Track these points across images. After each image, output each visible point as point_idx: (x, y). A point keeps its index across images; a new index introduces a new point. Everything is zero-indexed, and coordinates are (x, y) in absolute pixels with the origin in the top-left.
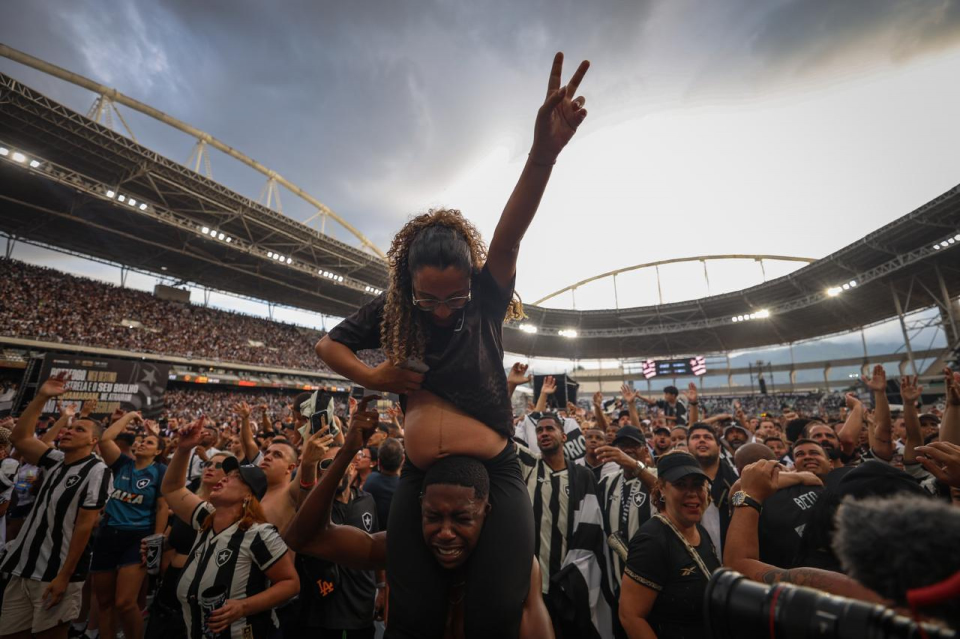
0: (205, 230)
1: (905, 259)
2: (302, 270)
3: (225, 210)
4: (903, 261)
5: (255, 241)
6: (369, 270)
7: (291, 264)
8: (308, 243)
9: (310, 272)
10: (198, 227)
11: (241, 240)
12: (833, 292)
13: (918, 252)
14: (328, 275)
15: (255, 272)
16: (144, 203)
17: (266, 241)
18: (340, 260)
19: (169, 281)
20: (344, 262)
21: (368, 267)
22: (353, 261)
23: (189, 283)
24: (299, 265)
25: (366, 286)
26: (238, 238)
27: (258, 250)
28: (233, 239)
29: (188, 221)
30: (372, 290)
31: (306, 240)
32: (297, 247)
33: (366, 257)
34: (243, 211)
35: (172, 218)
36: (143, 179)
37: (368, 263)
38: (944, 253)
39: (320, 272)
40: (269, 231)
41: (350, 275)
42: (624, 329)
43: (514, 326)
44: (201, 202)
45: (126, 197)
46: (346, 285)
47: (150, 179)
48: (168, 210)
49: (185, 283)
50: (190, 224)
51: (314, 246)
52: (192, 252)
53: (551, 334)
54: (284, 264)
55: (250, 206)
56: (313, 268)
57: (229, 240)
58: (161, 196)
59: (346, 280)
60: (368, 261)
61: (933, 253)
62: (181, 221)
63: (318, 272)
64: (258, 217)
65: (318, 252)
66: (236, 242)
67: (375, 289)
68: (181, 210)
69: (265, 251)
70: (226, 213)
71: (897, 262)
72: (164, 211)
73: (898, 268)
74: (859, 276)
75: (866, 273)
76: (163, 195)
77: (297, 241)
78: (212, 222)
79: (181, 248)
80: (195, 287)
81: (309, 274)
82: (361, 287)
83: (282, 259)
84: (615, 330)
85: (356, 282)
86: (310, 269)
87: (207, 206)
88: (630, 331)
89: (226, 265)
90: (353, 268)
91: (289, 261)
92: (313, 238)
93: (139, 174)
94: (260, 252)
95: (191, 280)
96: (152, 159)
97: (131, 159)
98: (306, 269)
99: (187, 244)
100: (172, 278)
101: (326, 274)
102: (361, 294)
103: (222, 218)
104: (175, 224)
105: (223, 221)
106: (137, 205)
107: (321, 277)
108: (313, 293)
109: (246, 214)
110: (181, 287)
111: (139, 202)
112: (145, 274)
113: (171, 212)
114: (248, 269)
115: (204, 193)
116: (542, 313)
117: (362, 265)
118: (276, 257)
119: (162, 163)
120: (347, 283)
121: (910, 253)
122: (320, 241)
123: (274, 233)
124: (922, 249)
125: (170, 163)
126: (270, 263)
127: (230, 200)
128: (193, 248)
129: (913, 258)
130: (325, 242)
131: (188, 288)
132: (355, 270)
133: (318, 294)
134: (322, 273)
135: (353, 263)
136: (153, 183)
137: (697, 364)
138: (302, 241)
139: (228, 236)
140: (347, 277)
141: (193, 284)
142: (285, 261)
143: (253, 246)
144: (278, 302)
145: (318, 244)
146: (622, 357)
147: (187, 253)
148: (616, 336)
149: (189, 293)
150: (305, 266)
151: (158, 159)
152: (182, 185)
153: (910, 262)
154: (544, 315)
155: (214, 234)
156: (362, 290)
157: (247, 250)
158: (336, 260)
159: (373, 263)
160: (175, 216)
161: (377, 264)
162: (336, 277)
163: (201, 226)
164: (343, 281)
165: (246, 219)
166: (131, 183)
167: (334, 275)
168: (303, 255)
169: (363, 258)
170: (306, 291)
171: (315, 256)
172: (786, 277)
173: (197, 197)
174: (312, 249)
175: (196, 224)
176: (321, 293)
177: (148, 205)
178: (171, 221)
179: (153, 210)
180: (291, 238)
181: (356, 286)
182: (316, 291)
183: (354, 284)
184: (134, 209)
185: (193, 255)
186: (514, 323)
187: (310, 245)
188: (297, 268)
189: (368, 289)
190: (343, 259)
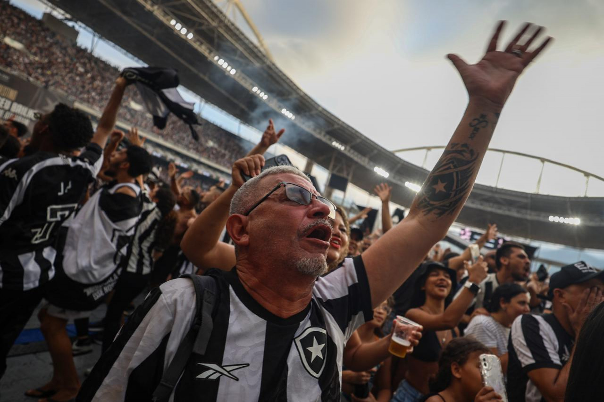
2: (199, 49)
7: (191, 39)
8: (214, 24)
9: (206, 54)
14: (223, 64)
15: (152, 35)
17: (174, 7)
18: (238, 52)
19: (59, 14)
20: (241, 55)
22: (251, 58)
23: (80, 23)
24: (198, 43)
25: (253, 86)
27: (163, 13)
30: (259, 92)
31: (213, 20)
32: (202, 25)
33: (264, 58)
39: (216, 58)
41: (243, 71)
43: (371, 166)
46: (236, 78)
49: (76, 22)
51: (220, 29)
54: (184, 37)
56: (211, 52)
59: (237, 75)
63: (214, 57)
65: (221, 37)
67: (261, 92)
69: (168, 17)
80: (85, 28)
81: (204, 55)
82: (249, 86)
83: (184, 31)
85: (246, 79)
86: (208, 51)
89: (125, 18)
90: (248, 65)
91: (190, 36)
94: (164, 16)
95: (83, 21)
98: (203, 49)
100: (62, 12)
101: (221, 62)
102: (247, 92)
107: (215, 63)
110: (70, 24)
114: (146, 30)
116: (397, 162)
117: (257, 64)
118: (178, 27)
120: (238, 77)
122: (226, 26)
126: (170, 31)
130: (231, 29)
131: (77, 27)
132: (250, 68)
138: (209, 20)
140: (239, 71)
141: (83, 25)
142: (186, 34)
143: (159, 7)
145: (224, 29)
149: (76, 33)
150: (203, 47)
154: (399, 165)
156: (249, 88)
157: (151, 9)
158: (234, 51)
159: (268, 66)
162: (229, 68)
164: (235, 74)
167: (228, 65)
168: (205, 35)
169: (260, 58)
170: (195, 71)
171: (216, 40)
174: (216, 32)
176: (209, 78)
180: (199, 13)
181: (246, 83)
182: (205, 74)
183: (244, 80)
186: (371, 163)
187: (215, 27)
188: (196, 46)
189: (255, 89)
190: (241, 52)
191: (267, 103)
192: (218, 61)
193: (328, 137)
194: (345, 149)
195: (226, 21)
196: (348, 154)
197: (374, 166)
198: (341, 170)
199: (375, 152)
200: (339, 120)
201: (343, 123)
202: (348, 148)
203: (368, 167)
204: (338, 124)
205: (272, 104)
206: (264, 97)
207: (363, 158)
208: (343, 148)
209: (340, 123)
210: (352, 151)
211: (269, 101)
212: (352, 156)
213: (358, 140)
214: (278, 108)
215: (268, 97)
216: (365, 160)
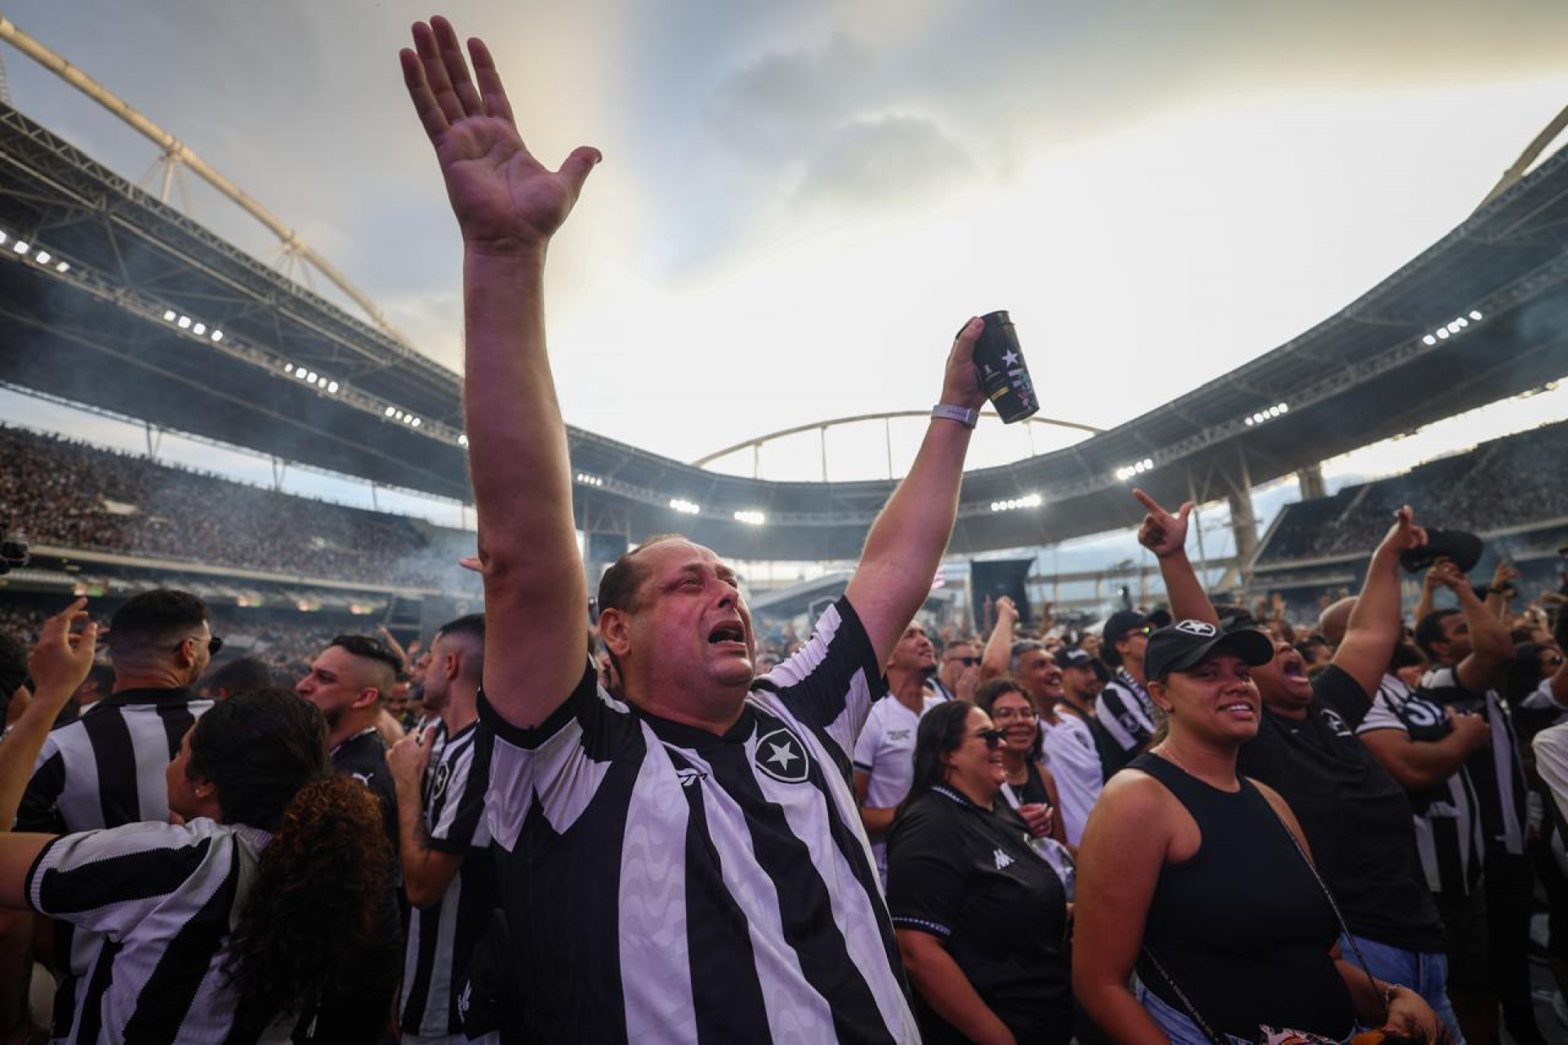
1: (1212, 435)
2: (245, 358)
3: (60, 195)
4: (1210, 437)
5: (134, 280)
6: (399, 375)
7: (220, 342)
8: (267, 301)
9: (264, 364)
11: (98, 272)
12: (1124, 474)
13: (1226, 427)
14: (304, 375)
15: (126, 351)
17: (163, 282)
18: (337, 347)
20: (344, 351)
21: (395, 368)
22: (367, 354)
24: (240, 347)
25: (386, 407)
26: (89, 268)
27: (139, 301)
28: (75, 267)
30: (399, 415)
31: (263, 295)
32: (240, 307)
33: (395, 348)
34: (108, 206)
37: (398, 362)
38: (1259, 430)
39: (289, 368)
40: (175, 264)
41: (352, 382)
42: (837, 515)
43: (662, 501)
46: (344, 399)
51: (282, 310)
53: (722, 517)
54: (204, 340)
55: (130, 196)
56: (272, 357)
57: (63, 267)
59: (345, 392)
60: (396, 356)
61: (1243, 430)
63: (283, 367)
64: (148, 227)
65: (287, 323)
66: (83, 275)
67: (405, 414)
69: (157, 307)
70: (62, 205)
71: (1202, 438)
73: (1202, 446)
74: (1156, 454)
75: (1165, 451)
77: (241, 293)
81: (260, 368)
82: (376, 408)
83: (200, 329)
84: (822, 514)
85: (366, 397)
86: (266, 358)
88: (846, 518)
91: (217, 336)
92: (282, 293)
94: (145, 306)
98: (255, 357)
101: (301, 373)
102: (375, 421)
103: (47, 214)
105: (51, 222)
107: (290, 377)
108: (263, 410)
109: (116, 214)
116: (708, 480)
117: (384, 363)
118: (184, 322)
120: (347, 396)
121: (1218, 428)
122: (296, 300)
123: (185, 268)
124: (1233, 423)
126: (166, 334)
127: (78, 173)
129: (1222, 434)
130: (308, 305)
132: (367, 371)
134: (294, 371)
135: (364, 357)
138: (253, 296)
139: (62, 259)
140: (347, 384)
142: (208, 334)
143: (129, 291)
144: (171, 425)
145: (291, 306)
150: (253, 352)
153: (1217, 439)
154: (713, 486)
155: (21, 248)
156: (378, 413)
157: (111, 298)
158: (325, 345)
159: (406, 360)
162: (323, 382)
164: (338, 392)
165: (115, 225)
167: (319, 377)
168: (252, 328)
169: (387, 350)
171: (280, 333)
172: (1069, 449)
174: (276, 316)
176: (280, 410)
181: (367, 404)
182: (271, 407)
183: (362, 400)
186: (662, 496)
187: (271, 308)
188: (237, 353)
189: (390, 412)
190: (342, 346)
191: (424, 432)
194: (605, 482)
195: (294, 291)
196: (613, 490)
197: (669, 500)
198: (606, 524)
199: (663, 473)
201: (587, 433)
202: (610, 480)
203: (657, 503)
205: (434, 431)
206: (413, 422)
207: (643, 491)
208: (599, 482)
209: (583, 435)
210: (618, 483)
211: (426, 428)
212: (621, 492)
213: (626, 460)
214: (450, 437)
215: (422, 421)
216: (648, 495)
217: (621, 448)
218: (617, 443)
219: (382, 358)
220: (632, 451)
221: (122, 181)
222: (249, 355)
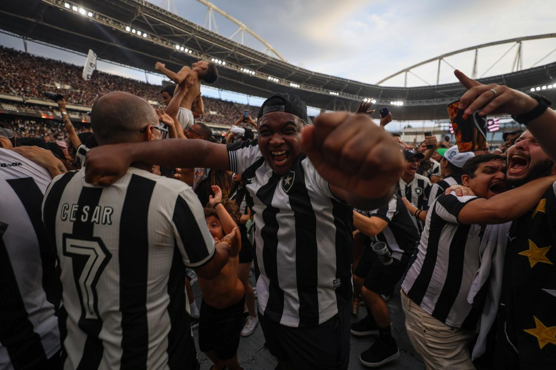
0: (178, 47)
3: (185, 33)
5: (204, 51)
6: (269, 66)
7: (225, 65)
8: (232, 51)
9: (236, 69)
10: (174, 46)
11: (197, 51)
14: (246, 71)
16: (145, 33)
17: (210, 51)
18: (251, 61)
20: (254, 62)
21: (268, 64)
24: (230, 65)
25: (268, 76)
26: (195, 51)
27: (207, 57)
28: (193, 51)
29: (168, 42)
30: (272, 79)
31: (231, 49)
32: (227, 54)
33: (267, 58)
34: (195, 33)
35: (160, 41)
36: (141, 17)
37: (269, 62)
40: (210, 45)
41: (259, 70)
42: (438, 100)
43: (361, 100)
44: (172, 29)
45: (136, 30)
46: (257, 76)
47: (144, 17)
48: (157, 36)
50: (169, 44)
51: (237, 52)
52: (174, 61)
53: (385, 104)
54: (221, 65)
55: (198, 29)
56: (238, 67)
57: (191, 52)
58: (152, 27)
59: (257, 74)
60: (268, 60)
62: (165, 43)
63: (240, 69)
64: (203, 36)
65: (239, 56)
66: (194, 53)
67: (274, 78)
68: (164, 35)
69: (210, 58)
70: (186, 35)
72: (155, 37)
76: (153, 26)
77: (226, 50)
78: (181, 41)
79: (168, 59)
81: (235, 71)
82: (265, 78)
83: (220, 62)
84: (432, 100)
85: (263, 74)
86: (236, 67)
87: (176, 32)
88: (443, 101)
90: (260, 65)
91: (224, 63)
92: (235, 47)
93: (138, 15)
94: (208, 58)
96: (142, 4)
97: (132, 6)
98: (233, 68)
99: (171, 57)
102: (266, 82)
103: (185, 39)
104: (162, 45)
105: (186, 40)
106: (142, 35)
107: (242, 72)
108: (240, 82)
109: (197, 35)
111: (143, 33)
112: (156, 75)
113: (159, 37)
115: (173, 23)
116: (380, 90)
118: (216, 61)
119: (147, 6)
120: (258, 75)
122: (239, 48)
123: (213, 45)
125: (152, 5)
127: (187, 26)
128: (174, 58)
130: (242, 49)
132: (261, 67)
133: (242, 83)
135: (260, 62)
136: (146, 20)
137: (493, 123)
138: (229, 49)
139: (190, 50)
140: (257, 71)
142: (222, 63)
143: (204, 55)
144: (223, 89)
145: (238, 51)
146: (435, 119)
147: (172, 62)
148: (432, 104)
150: (233, 66)
151: (145, 4)
152: (160, 19)
154: (381, 92)
155: (182, 49)
156: (266, 79)
158: (249, 61)
159: (271, 61)
160: (161, 39)
161: (274, 62)
162: (251, 72)
163: (175, 44)
164: (255, 74)
165: (197, 38)
166: (136, 21)
167: (250, 70)
168: (231, 59)
169: (265, 59)
170: (236, 81)
171: (238, 59)
173: (170, 26)
174: (236, 54)
175: (172, 44)
176: (244, 82)
177: (147, 34)
178: (160, 43)
179: (150, 37)
180: (222, 48)
181: (263, 76)
182: (241, 81)
183: (261, 75)
184: (140, 37)
185: (175, 63)
186: (361, 97)
187: (234, 52)
188: (229, 67)
189: (270, 78)
190: (254, 60)
192: (243, 70)
193: (325, 90)
194: (340, 94)
195: (238, 46)
196: (343, 97)
199: (361, 88)
200: (328, 76)
202: (342, 93)
204: (329, 79)
205: (283, 83)
206: (276, 80)
207: (354, 96)
208: (338, 94)
209: (330, 78)
210: (345, 94)
211: (280, 82)
212: (346, 97)
213: (346, 85)
214: (288, 84)
215: (279, 79)
216: (356, 97)
217: (344, 81)
218: (343, 79)
219: (264, 62)
220: (349, 81)
221: (195, 25)
222: (232, 67)
